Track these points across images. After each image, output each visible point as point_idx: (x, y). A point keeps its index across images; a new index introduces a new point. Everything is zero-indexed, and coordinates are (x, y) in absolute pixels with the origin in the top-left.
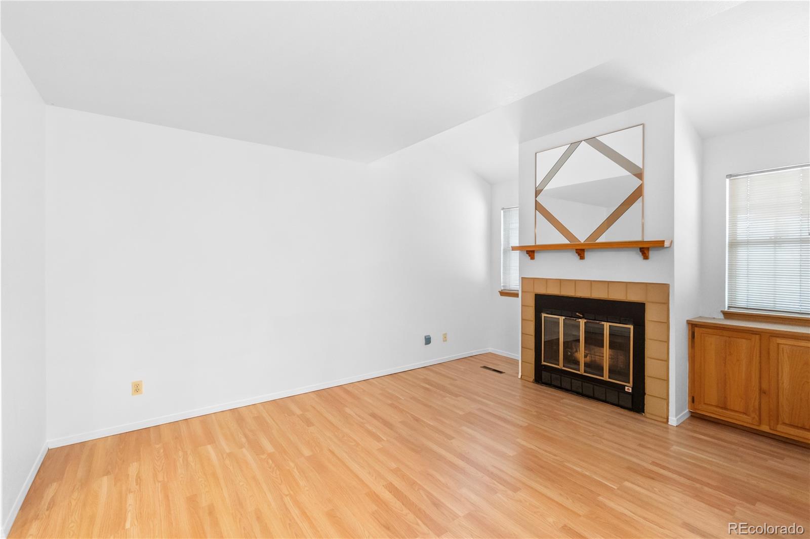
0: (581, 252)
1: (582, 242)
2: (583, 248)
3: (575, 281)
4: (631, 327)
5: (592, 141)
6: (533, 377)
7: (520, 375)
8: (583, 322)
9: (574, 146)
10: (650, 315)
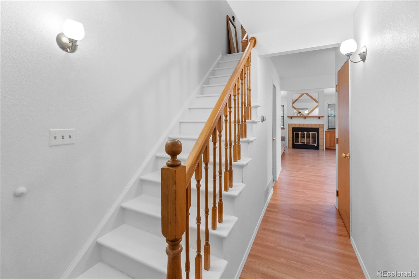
4: (316, 133)
5: (307, 94)
6: (292, 147)
7: (288, 148)
8: (305, 133)
9: (303, 94)
10: (320, 130)
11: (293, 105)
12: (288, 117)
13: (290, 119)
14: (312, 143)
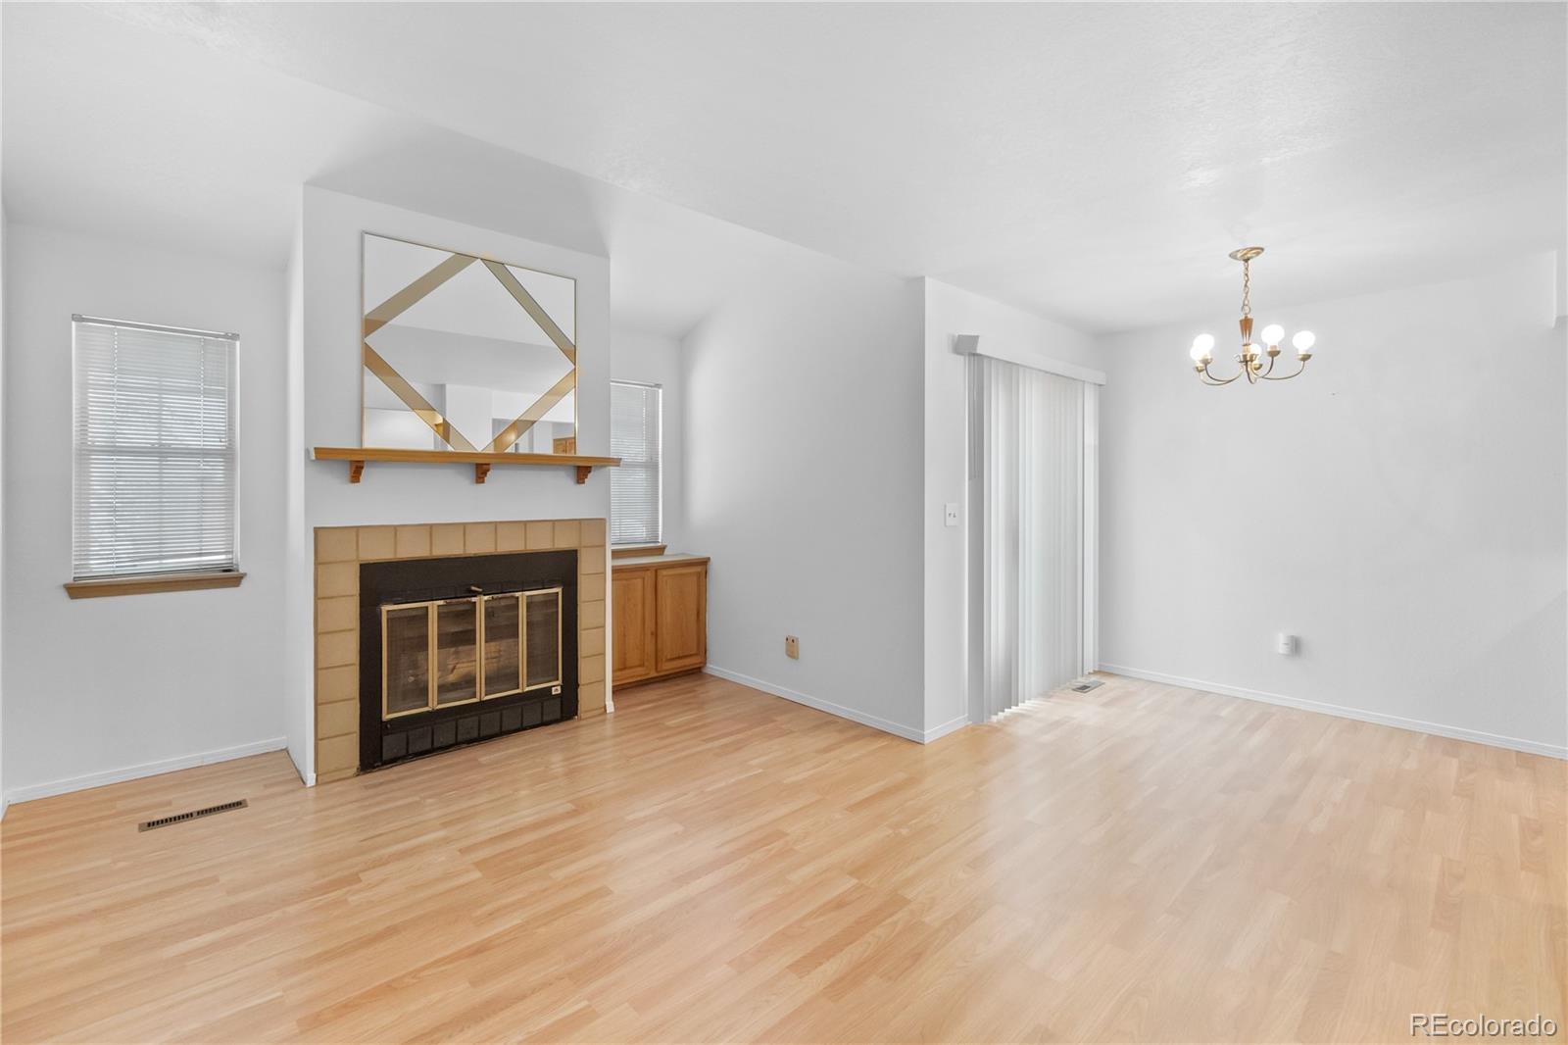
0: (481, 469)
1: (480, 449)
2: (487, 461)
3: (464, 525)
4: (559, 590)
5: (498, 268)
6: (357, 763)
7: (310, 778)
8: (481, 601)
9: (461, 260)
10: (585, 567)
11: (369, 340)
12: (323, 456)
13: (335, 483)
14: (532, 677)
